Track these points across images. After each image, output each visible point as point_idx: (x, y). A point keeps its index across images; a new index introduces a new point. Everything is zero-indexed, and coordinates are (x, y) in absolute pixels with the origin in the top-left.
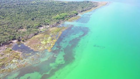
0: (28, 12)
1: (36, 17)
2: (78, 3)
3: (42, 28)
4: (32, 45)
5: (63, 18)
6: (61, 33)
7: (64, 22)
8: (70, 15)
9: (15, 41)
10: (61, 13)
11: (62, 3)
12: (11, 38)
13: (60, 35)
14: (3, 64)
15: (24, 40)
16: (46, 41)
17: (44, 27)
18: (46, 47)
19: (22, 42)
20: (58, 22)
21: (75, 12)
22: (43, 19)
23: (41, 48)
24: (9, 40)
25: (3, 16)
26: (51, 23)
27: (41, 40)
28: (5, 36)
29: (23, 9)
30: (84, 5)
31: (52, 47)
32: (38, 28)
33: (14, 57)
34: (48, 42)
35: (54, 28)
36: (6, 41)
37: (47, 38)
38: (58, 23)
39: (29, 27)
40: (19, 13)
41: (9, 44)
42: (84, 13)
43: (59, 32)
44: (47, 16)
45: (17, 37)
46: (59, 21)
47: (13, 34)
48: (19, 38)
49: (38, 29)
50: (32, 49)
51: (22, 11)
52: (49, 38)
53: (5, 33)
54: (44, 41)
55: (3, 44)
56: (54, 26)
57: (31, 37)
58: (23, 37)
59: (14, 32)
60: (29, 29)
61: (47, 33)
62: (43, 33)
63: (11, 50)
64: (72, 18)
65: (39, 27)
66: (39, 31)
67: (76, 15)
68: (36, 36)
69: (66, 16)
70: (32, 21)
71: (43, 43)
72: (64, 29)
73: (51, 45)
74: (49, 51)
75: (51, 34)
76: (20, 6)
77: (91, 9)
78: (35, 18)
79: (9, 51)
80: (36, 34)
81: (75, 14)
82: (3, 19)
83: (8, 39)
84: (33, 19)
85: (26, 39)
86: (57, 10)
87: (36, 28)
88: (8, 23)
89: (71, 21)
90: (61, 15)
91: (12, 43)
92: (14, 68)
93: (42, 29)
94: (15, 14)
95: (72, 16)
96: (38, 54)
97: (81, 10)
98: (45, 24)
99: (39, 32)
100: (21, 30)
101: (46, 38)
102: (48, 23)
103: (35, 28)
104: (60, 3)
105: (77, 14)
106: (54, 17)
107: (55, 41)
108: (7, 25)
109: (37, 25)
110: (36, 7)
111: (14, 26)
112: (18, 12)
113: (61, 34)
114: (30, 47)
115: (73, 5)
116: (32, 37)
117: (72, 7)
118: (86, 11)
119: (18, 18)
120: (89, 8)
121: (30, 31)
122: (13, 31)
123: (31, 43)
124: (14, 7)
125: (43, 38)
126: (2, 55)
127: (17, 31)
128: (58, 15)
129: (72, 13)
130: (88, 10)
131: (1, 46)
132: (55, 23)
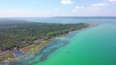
0: (33, 31)
1: (36, 34)
2: (73, 25)
5: (55, 34)
6: (48, 44)
7: (55, 37)
9: (15, 48)
12: (13, 46)
13: (46, 45)
14: (2, 60)
17: (39, 40)
18: (32, 52)
20: (50, 37)
22: (40, 35)
23: (29, 52)
26: (44, 38)
28: (10, 45)
29: (31, 29)
33: (10, 57)
34: (36, 49)
35: (45, 41)
36: (9, 47)
39: (28, 40)
40: (26, 32)
41: (11, 49)
42: (74, 31)
44: (44, 33)
49: (34, 41)
50: (23, 52)
51: (29, 30)
52: (38, 47)
58: (21, 46)
61: (38, 44)
62: (36, 44)
66: (33, 43)
68: (30, 46)
69: (58, 33)
71: (33, 49)
72: (52, 42)
73: (37, 51)
74: (33, 54)
75: (40, 45)
77: (81, 29)
79: (9, 53)
80: (30, 44)
81: (66, 32)
82: (15, 35)
83: (11, 46)
84: (33, 35)
85: (23, 47)
87: (32, 41)
89: (60, 37)
90: (54, 32)
91: (13, 49)
92: (7, 62)
93: (36, 42)
95: (63, 34)
96: (25, 55)
98: (40, 38)
100: (22, 42)
101: (36, 47)
102: (42, 38)
104: (59, 25)
107: (41, 48)
108: (15, 39)
109: (34, 39)
110: (40, 28)
111: (19, 39)
116: (27, 46)
119: (24, 35)
121: (27, 42)
124: (25, 28)
125: (34, 47)
126: (4, 55)
127: (19, 42)
128: (52, 33)
129: (63, 31)
130: (78, 29)
131: (5, 50)
132: (47, 38)
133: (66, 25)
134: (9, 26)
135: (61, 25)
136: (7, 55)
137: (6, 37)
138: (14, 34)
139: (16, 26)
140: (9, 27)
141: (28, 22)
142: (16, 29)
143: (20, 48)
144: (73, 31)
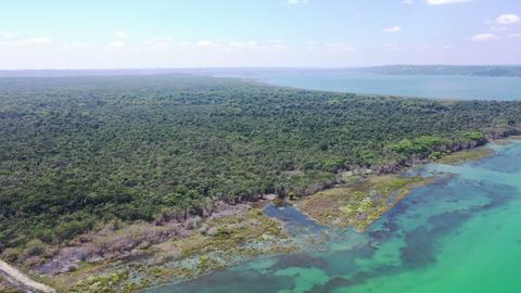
0: (312, 127)
1: (333, 141)
2: (497, 108)
3: (350, 173)
4: (313, 211)
5: (424, 150)
6: (407, 192)
7: (424, 163)
8: (451, 142)
9: (271, 197)
10: (420, 135)
11: (429, 106)
12: (263, 187)
13: (401, 197)
14: (241, 239)
15: (294, 197)
16: (355, 206)
17: (356, 171)
18: (351, 221)
19: (287, 200)
20: (404, 161)
21: (474, 134)
22: (355, 149)
24: (259, 192)
26: (379, 162)
27: (340, 202)
28: (247, 181)
29: (300, 119)
31: (369, 223)
32: (336, 173)
33: (266, 229)
34: (360, 209)
35: (388, 178)
36: (250, 192)
37: (360, 201)
38: (403, 163)
39: (310, 167)
40: (287, 131)
41: (256, 200)
42: (515, 140)
43: (400, 190)
44: (370, 142)
45: (277, 186)
46: (405, 158)
47: (269, 179)
48: (283, 189)
49: (337, 175)
50: (312, 219)
51: (295, 125)
52: (364, 200)
53: (248, 174)
54: (349, 206)
56: (387, 173)
57: (312, 191)
58: (291, 189)
59: (271, 175)
60: (311, 171)
61: (360, 187)
62: (349, 186)
64: (460, 153)
65: (339, 167)
66: (338, 180)
67: (478, 145)
68: (328, 192)
69: (436, 145)
70: (321, 152)
71: (348, 209)
72: (422, 182)
73: (369, 217)
74: (358, 231)
75: (373, 192)
76: (290, 113)
78: (332, 144)
79: (255, 214)
80: (327, 187)
81: (474, 143)
82: (246, 142)
83: (256, 187)
84: (324, 148)
85: (300, 196)
86: (406, 125)
87: (331, 172)
88: (257, 153)
89: (453, 162)
90: (417, 140)
91: (265, 200)
92: (265, 250)
93: (347, 175)
94: (277, 133)
95: (460, 149)
96: (326, 232)
97: (500, 130)
98: (359, 164)
99: (336, 183)
100: (288, 172)
101: (357, 200)
102: (370, 161)
103: (327, 171)
104: (425, 104)
105: (481, 143)
106: (391, 146)
107: (381, 209)
108: (254, 158)
109: (334, 162)
110: (338, 115)
111: (272, 161)
112: (285, 128)
113: (406, 195)
114: (306, 214)
115: (473, 113)
116: (316, 192)
117: (468, 120)
119: (285, 143)
121: (312, 177)
122: (268, 172)
124: (274, 114)
125: (347, 198)
126: (240, 221)
127: (278, 173)
128: (404, 140)
129: (461, 136)
131: (237, 202)
132: (393, 162)
133: (459, 106)
134: (207, 103)
135: (436, 107)
137: (218, 150)
138: (243, 138)
139: (235, 107)
140: (209, 108)
141: (273, 88)
142: (238, 115)
143: (292, 196)
144: (508, 140)
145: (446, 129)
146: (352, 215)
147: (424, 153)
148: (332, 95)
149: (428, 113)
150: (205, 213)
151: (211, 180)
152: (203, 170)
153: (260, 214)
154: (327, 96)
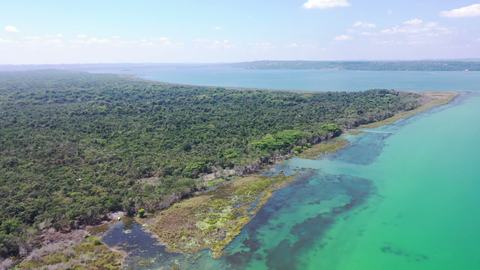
0: (178, 124)
1: (198, 139)
2: (347, 99)
3: (211, 176)
4: (165, 231)
5: (287, 145)
6: (269, 195)
7: (287, 159)
9: (118, 216)
10: (283, 129)
11: (290, 99)
12: (109, 204)
13: (264, 202)
15: (145, 214)
16: (214, 219)
17: (218, 173)
18: (207, 242)
19: (137, 218)
20: (267, 159)
21: (330, 126)
22: (219, 148)
23: (192, 244)
24: (101, 212)
25: (105, 137)
26: (242, 162)
27: (198, 214)
28: (91, 198)
29: (168, 115)
30: (368, 105)
31: (227, 242)
32: (197, 177)
33: (101, 268)
34: (219, 224)
35: (250, 179)
36: (89, 213)
37: (220, 211)
38: (266, 161)
39: (168, 172)
40: (151, 130)
41: (98, 223)
42: (364, 130)
43: (263, 193)
44: (235, 139)
45: (126, 202)
46: (269, 155)
47: (118, 193)
48: (132, 204)
49: (197, 180)
50: (162, 243)
51: (161, 123)
52: (225, 210)
53: (93, 189)
54: (207, 220)
55: (80, 224)
56: (251, 173)
57: (168, 204)
58: (143, 204)
59: (122, 186)
60: (170, 178)
61: (222, 192)
62: (210, 193)
63: (100, 244)
64: (319, 145)
65: (200, 171)
66: (198, 187)
67: (333, 137)
68: (186, 203)
69: (298, 138)
70: (184, 153)
71: (204, 225)
72: (284, 182)
73: (228, 234)
74: (215, 255)
75: (234, 199)
76: (158, 109)
77: (390, 116)
78: (196, 143)
79: (91, 244)
80: (185, 196)
81: (331, 134)
82: (103, 145)
83: (99, 206)
84: (187, 149)
85: (153, 212)
86: (270, 118)
87: (192, 177)
88: (112, 159)
89: (313, 156)
90: (279, 134)
91: (109, 220)
93: (208, 179)
94: (141, 133)
95: (319, 141)
97: (352, 118)
98: (222, 165)
99: (196, 190)
100: (143, 180)
101: (216, 210)
102: (233, 161)
103: (187, 176)
104: (287, 97)
105: (337, 133)
106: (254, 143)
107: (242, 221)
108: (107, 165)
109: (195, 166)
110: (206, 111)
111: (126, 168)
112: (150, 126)
113: (269, 199)
114: (157, 237)
115: (328, 105)
116: (171, 204)
117: (324, 111)
118: (372, 122)
119: (146, 144)
120: (384, 113)
121: (169, 185)
122: (119, 183)
123: (165, 223)
124: (142, 111)
125: (205, 209)
126: (68, 258)
127: (131, 184)
128: (268, 135)
129: (320, 128)
130: (381, 118)
131: (73, 228)
132: (257, 161)
133: (317, 98)
134: (72, 101)
135: (296, 100)
136: (86, 257)
137: (66, 158)
138: (100, 140)
139: (102, 104)
140: (70, 107)
141: (146, 83)
142: (101, 114)
143: (142, 213)
144: (359, 129)
145: (305, 121)
146: (209, 233)
147: (286, 148)
148: (203, 90)
149: (289, 105)
150: (22, 251)
151: (44, 200)
152: (37, 188)
153: (98, 243)
154: (198, 90)
